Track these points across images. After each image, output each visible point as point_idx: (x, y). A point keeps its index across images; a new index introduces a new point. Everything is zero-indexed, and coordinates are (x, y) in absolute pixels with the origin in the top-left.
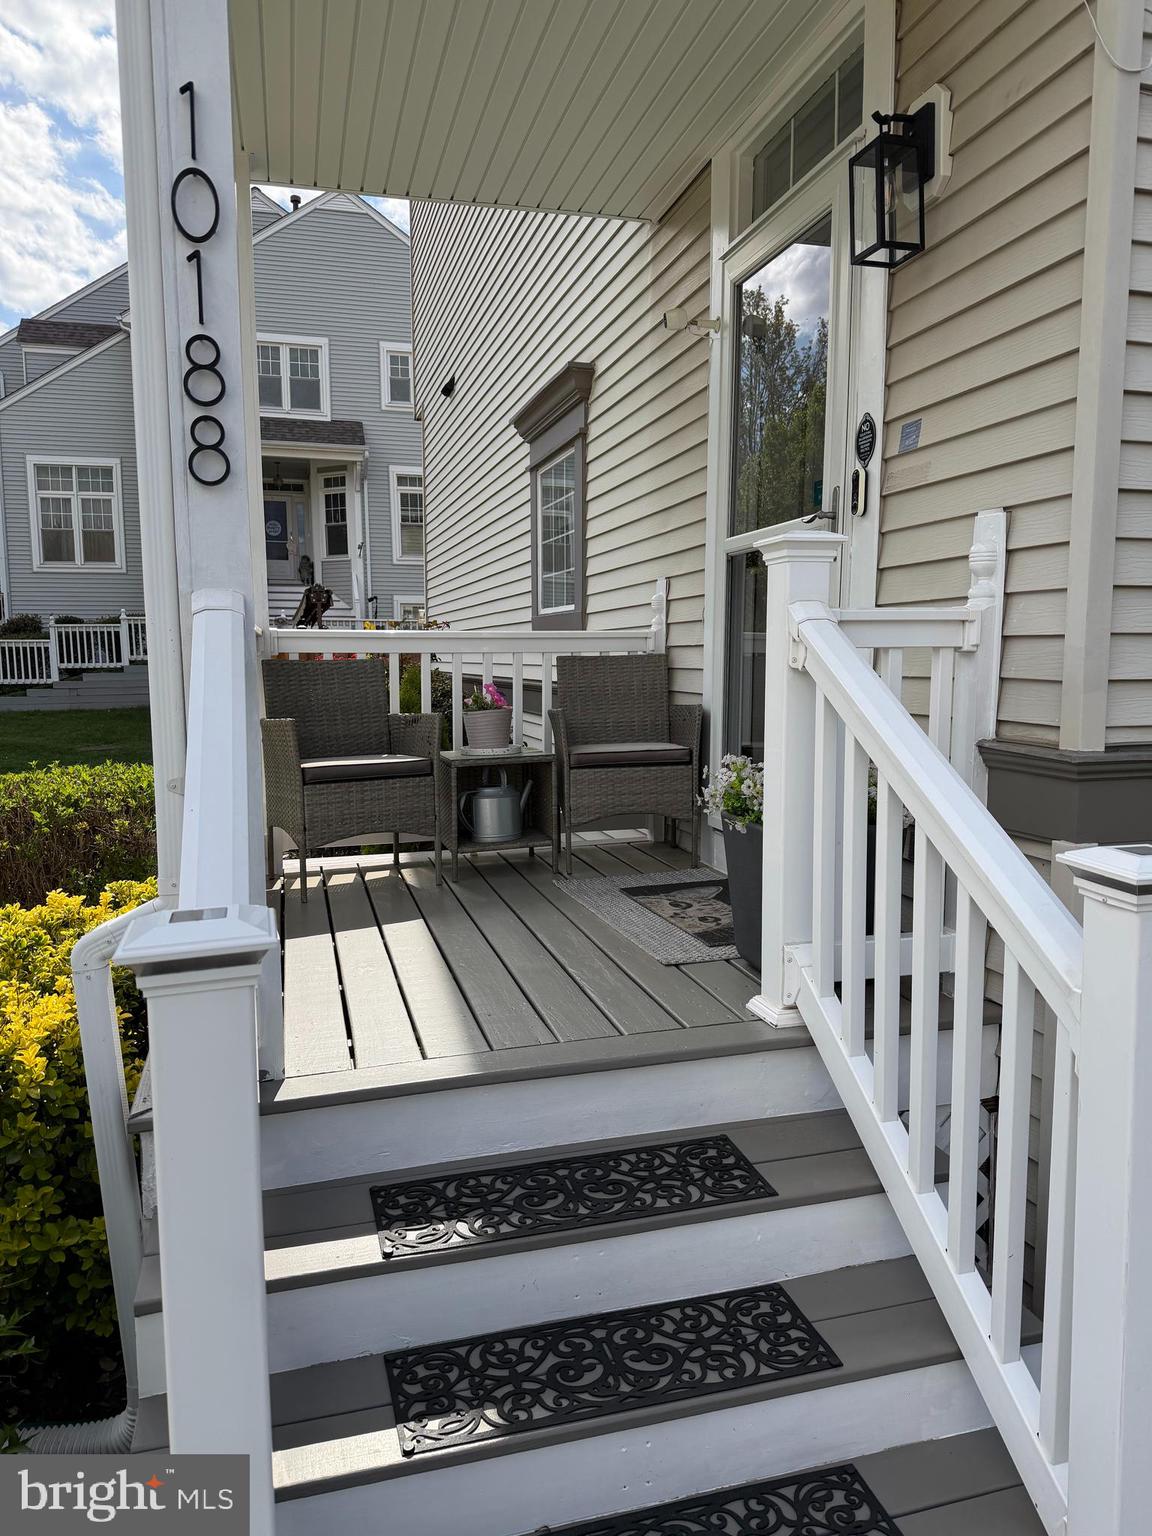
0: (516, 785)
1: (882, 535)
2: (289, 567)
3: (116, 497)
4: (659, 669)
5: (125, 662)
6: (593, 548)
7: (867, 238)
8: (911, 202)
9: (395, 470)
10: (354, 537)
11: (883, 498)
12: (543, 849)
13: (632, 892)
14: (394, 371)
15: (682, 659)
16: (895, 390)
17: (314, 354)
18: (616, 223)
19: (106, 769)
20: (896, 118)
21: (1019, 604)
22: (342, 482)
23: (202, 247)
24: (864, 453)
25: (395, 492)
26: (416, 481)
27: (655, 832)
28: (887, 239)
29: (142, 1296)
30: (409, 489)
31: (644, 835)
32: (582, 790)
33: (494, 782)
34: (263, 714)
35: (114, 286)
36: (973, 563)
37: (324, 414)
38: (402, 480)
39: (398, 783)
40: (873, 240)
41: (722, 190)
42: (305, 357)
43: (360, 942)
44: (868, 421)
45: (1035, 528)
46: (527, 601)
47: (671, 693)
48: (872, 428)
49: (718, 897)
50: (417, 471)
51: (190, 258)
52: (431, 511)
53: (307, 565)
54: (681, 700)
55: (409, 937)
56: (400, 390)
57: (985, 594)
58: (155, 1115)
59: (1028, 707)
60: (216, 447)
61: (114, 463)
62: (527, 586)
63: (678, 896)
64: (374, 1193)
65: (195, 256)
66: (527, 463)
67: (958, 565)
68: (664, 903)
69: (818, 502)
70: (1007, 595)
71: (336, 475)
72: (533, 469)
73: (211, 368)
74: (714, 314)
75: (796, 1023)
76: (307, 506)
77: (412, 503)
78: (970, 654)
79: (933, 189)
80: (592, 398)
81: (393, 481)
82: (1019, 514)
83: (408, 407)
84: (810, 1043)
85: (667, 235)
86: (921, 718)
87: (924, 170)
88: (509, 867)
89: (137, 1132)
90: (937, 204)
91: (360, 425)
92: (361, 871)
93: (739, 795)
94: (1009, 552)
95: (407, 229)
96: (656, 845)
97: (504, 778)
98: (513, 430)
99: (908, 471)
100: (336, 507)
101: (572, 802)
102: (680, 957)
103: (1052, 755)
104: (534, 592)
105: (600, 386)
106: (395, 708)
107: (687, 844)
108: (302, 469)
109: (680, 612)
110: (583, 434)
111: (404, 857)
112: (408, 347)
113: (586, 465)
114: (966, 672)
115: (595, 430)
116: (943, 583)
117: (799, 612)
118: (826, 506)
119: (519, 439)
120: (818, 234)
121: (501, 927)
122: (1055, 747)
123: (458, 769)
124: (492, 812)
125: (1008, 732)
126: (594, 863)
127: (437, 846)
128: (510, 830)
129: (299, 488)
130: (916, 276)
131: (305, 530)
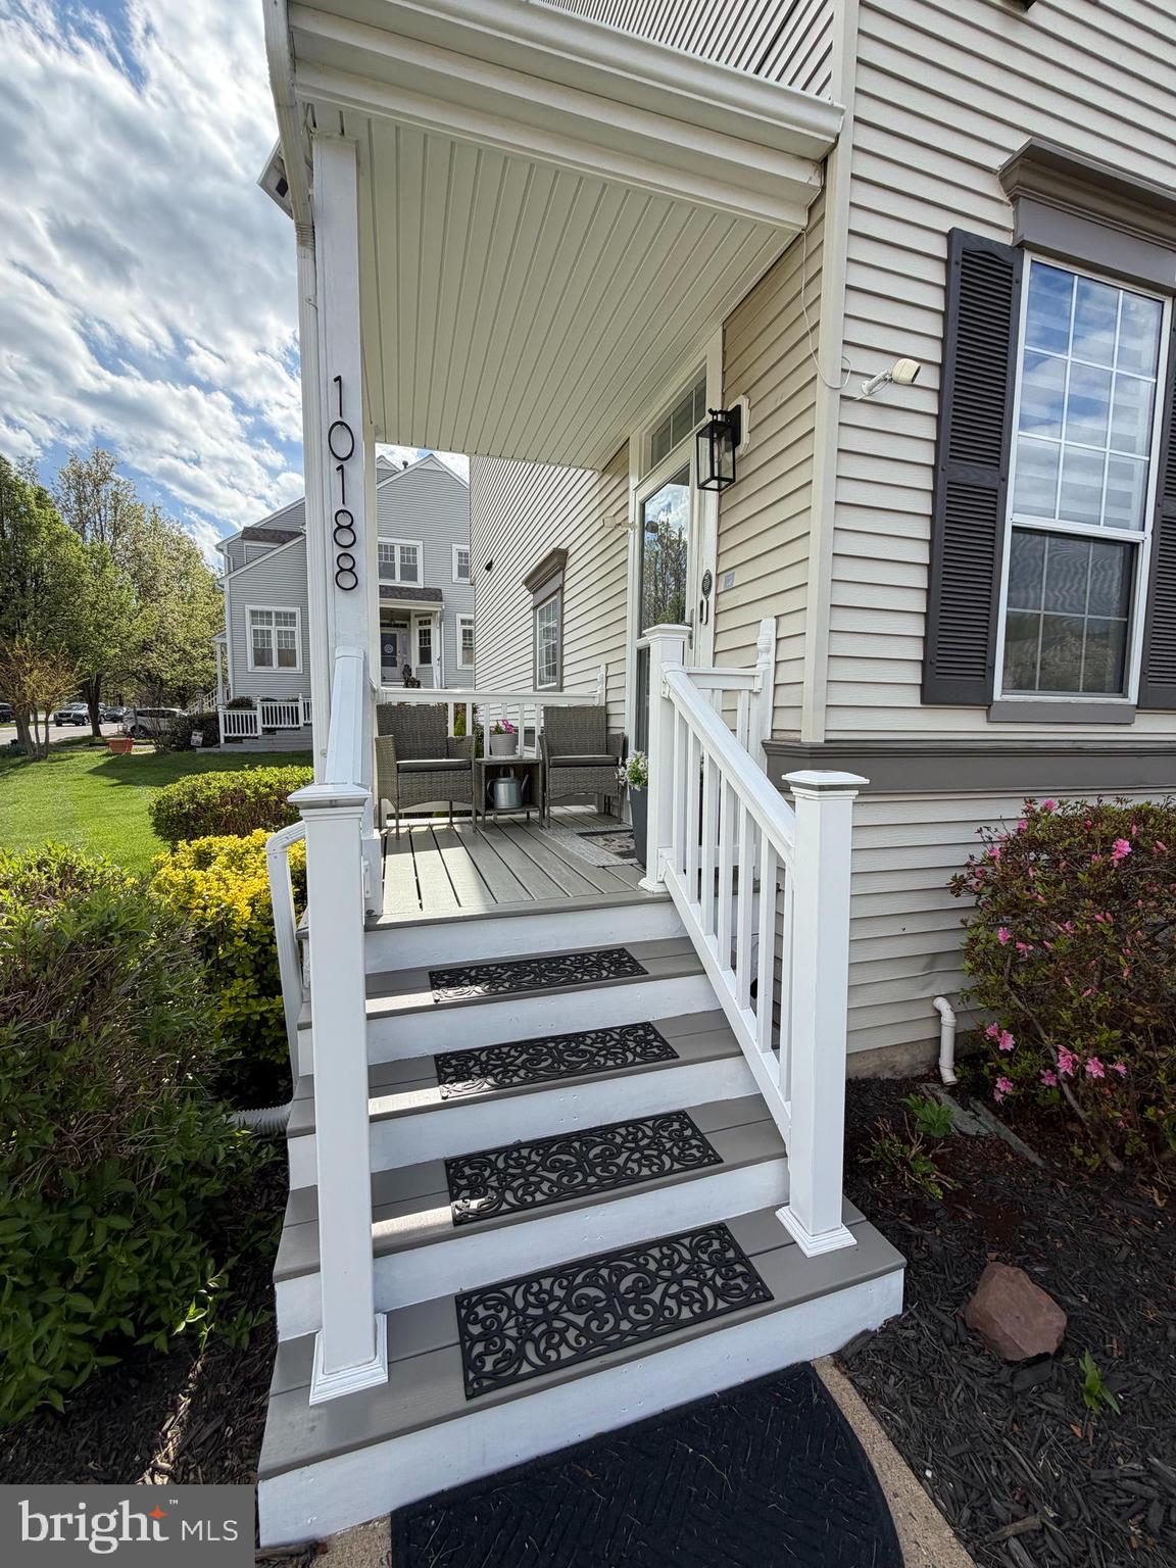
0: (519, 777)
1: (716, 634)
2: (397, 671)
3: (297, 629)
4: (603, 714)
5: (301, 724)
6: (566, 650)
7: (706, 474)
8: (729, 457)
9: (460, 616)
10: (435, 654)
11: (716, 615)
12: (534, 815)
13: (582, 835)
14: (460, 561)
15: (612, 709)
16: (722, 557)
17: (414, 550)
18: (581, 471)
19: (288, 769)
20: (721, 412)
21: (781, 666)
22: (429, 622)
23: (344, 463)
24: (706, 592)
25: (460, 628)
26: (470, 622)
27: (598, 807)
28: (716, 474)
29: (302, 1020)
30: (467, 627)
31: (592, 808)
32: (556, 780)
33: (506, 775)
34: (376, 735)
35: (298, 509)
36: (759, 647)
37: (420, 584)
38: (463, 622)
39: (451, 773)
40: (708, 476)
41: (635, 455)
42: (409, 552)
43: (427, 858)
44: (708, 574)
45: (789, 626)
46: (531, 682)
47: (608, 728)
48: (710, 578)
49: (630, 837)
50: (471, 617)
51: (338, 469)
52: (478, 637)
53: (407, 669)
54: (613, 732)
55: (456, 856)
56: (464, 571)
57: (765, 662)
58: (309, 930)
59: (786, 721)
60: (350, 570)
61: (296, 610)
62: (531, 673)
63: (608, 837)
64: (431, 974)
65: (341, 468)
66: (531, 605)
67: (752, 648)
68: (601, 840)
69: (683, 618)
70: (776, 663)
71: (425, 619)
72: (535, 608)
73: (349, 527)
74: (630, 521)
75: (664, 890)
76: (409, 636)
77: (468, 634)
78: (757, 693)
79: (740, 450)
80: (568, 566)
81: (459, 622)
82: (781, 619)
83: (467, 581)
84: (670, 900)
85: (607, 478)
86: (734, 731)
87: (736, 441)
88: (516, 824)
89: (300, 940)
90: (742, 458)
91: (440, 590)
92: (431, 826)
93: (637, 771)
94: (778, 640)
95: (468, 482)
96: (599, 814)
97: (512, 773)
98: (524, 587)
99: (728, 600)
100: (425, 636)
101: (550, 786)
102: (606, 863)
103: (797, 745)
104: (534, 677)
105: (570, 562)
106: (451, 733)
107: (615, 813)
108: (406, 615)
109: (613, 683)
110: (562, 587)
111: (455, 819)
112: (468, 547)
113: (563, 604)
114: (755, 702)
115: (567, 586)
116: (747, 657)
117: (666, 667)
118: (687, 620)
119: (527, 592)
120: (681, 478)
121: (508, 852)
122: (799, 741)
123: (487, 767)
124: (504, 792)
125: (777, 735)
126: (562, 823)
127: (474, 814)
128: (515, 802)
129: (404, 626)
130: (731, 498)
131: (407, 650)
